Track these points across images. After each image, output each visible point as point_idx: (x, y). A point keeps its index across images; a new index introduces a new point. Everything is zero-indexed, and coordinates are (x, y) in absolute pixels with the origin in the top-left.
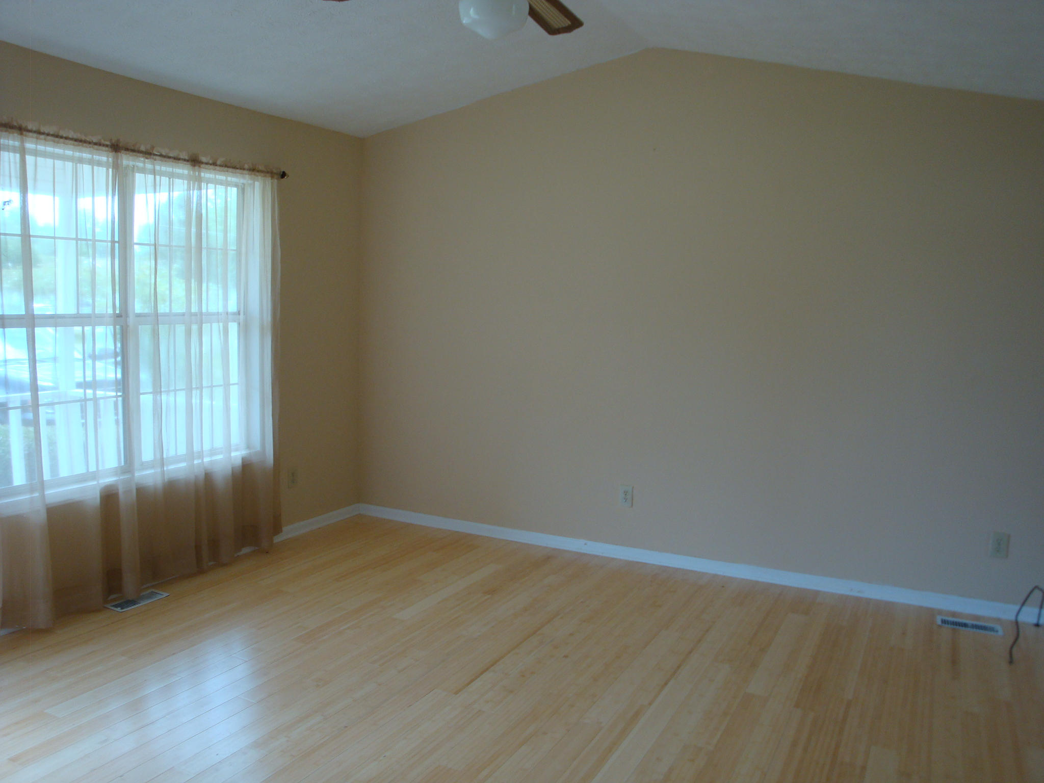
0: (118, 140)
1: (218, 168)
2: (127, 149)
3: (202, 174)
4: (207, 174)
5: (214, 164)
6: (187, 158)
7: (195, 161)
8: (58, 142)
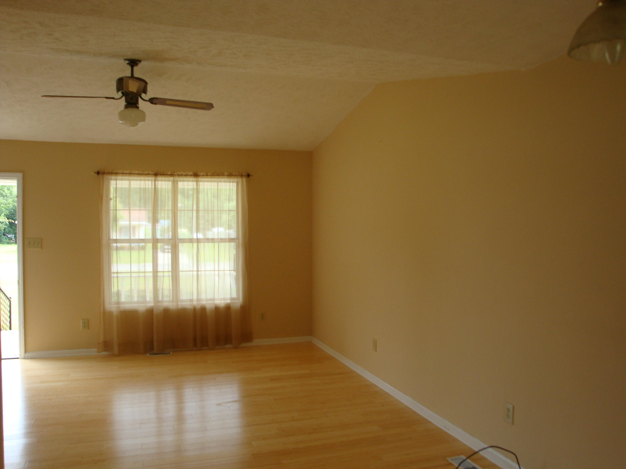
0: (157, 172)
1: (209, 176)
2: (161, 175)
3: (199, 179)
4: (200, 179)
5: (207, 175)
6: (192, 174)
7: (196, 175)
8: (123, 176)
